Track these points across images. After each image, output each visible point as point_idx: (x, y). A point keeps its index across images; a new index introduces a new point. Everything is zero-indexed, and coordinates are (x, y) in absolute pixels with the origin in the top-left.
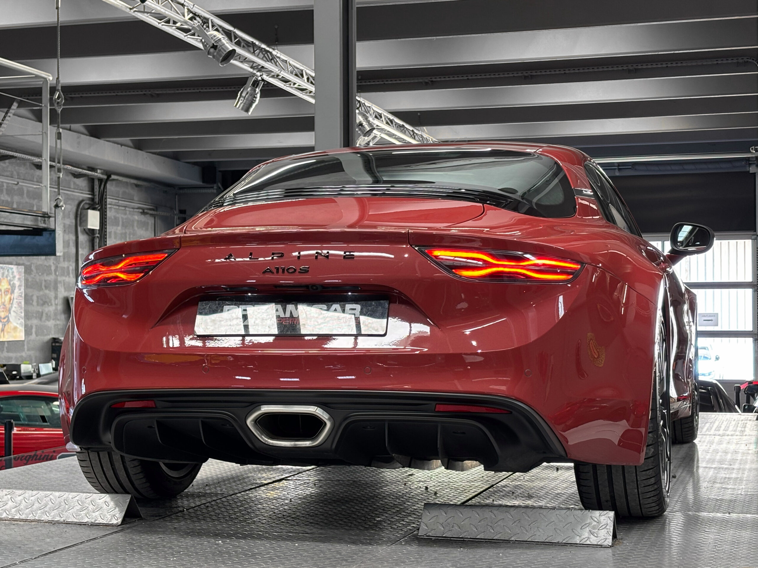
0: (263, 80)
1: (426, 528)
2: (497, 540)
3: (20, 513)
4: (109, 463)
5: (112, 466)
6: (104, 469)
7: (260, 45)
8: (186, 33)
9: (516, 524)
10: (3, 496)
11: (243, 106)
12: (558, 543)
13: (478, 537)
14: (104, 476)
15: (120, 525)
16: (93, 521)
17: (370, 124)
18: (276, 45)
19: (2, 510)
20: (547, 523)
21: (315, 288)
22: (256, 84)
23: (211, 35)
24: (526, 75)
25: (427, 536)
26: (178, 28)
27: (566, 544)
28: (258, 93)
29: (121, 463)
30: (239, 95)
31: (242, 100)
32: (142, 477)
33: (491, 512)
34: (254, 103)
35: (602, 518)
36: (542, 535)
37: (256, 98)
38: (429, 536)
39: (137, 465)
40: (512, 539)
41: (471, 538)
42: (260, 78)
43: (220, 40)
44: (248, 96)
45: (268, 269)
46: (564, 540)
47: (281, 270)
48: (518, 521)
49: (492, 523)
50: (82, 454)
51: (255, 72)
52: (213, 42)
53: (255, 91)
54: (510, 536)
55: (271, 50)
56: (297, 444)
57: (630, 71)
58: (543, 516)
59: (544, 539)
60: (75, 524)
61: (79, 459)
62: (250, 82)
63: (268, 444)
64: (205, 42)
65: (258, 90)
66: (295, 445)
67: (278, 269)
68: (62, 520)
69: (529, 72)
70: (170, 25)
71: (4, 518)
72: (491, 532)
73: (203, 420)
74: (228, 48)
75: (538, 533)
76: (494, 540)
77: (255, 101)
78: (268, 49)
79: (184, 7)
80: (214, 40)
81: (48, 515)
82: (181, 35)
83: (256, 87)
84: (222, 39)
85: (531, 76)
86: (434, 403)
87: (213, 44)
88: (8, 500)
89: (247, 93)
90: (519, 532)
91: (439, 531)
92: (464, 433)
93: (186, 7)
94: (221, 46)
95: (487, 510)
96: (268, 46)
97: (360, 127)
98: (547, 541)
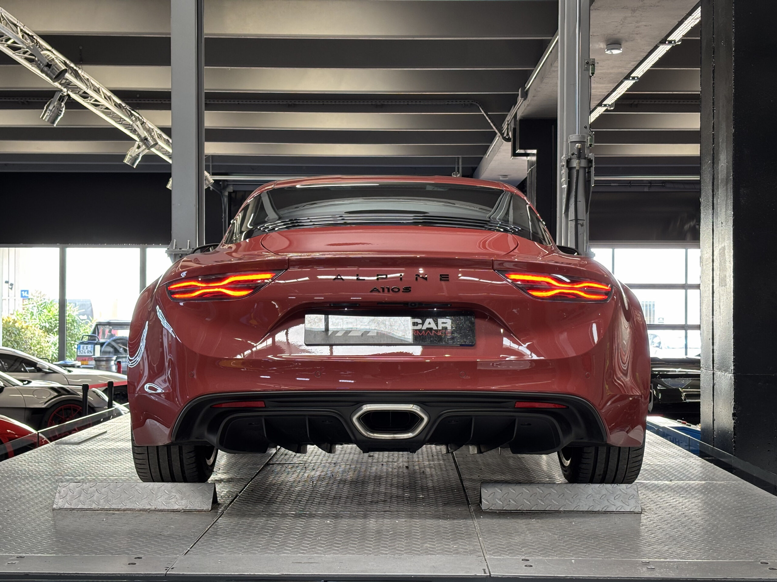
0: (68, 95)
1: (487, 503)
2: (549, 511)
3: (110, 503)
4: (167, 455)
5: (168, 457)
6: (160, 460)
7: (69, 64)
8: (14, 51)
9: (561, 497)
10: (88, 488)
11: (50, 118)
12: (599, 511)
13: (533, 509)
14: (158, 467)
15: (211, 510)
16: (184, 507)
17: (154, 140)
18: (81, 64)
19: (90, 501)
20: (586, 496)
21: (413, 305)
22: (61, 99)
23: (45, 54)
24: (290, 103)
25: (490, 510)
26: (9, 46)
27: (606, 512)
28: (63, 107)
29: (178, 455)
30: (45, 107)
31: (48, 113)
32: (194, 466)
33: (538, 488)
34: (59, 116)
35: (629, 491)
36: (584, 505)
37: (61, 111)
38: (492, 510)
39: (193, 456)
40: (561, 509)
41: (527, 510)
42: (65, 94)
43: (53, 59)
44: (55, 110)
45: (375, 288)
46: (603, 509)
47: (386, 290)
48: (562, 495)
49: (541, 497)
50: (141, 448)
51: (62, 88)
52: (47, 61)
53: (61, 105)
54: (559, 507)
55: (77, 69)
56: (396, 437)
57: (377, 106)
58: (581, 490)
59: (587, 508)
60: (168, 511)
61: (137, 452)
62: (57, 96)
63: (370, 437)
64: (39, 60)
65: (63, 104)
66: (394, 437)
67: (383, 289)
68: (153, 508)
69: (293, 101)
70: (3, 42)
71: (95, 508)
72: (542, 504)
73: (310, 417)
74: (61, 68)
75: (581, 504)
76: (546, 511)
77: (61, 114)
78: (75, 68)
79: (17, 28)
80: (48, 59)
81: (138, 504)
82: (9, 52)
83: (62, 102)
84: (55, 59)
85: (294, 104)
86: (514, 401)
87: (48, 63)
88: (94, 492)
89: (54, 107)
90: (565, 504)
91: (499, 505)
92: (529, 424)
93: (18, 28)
94: (54, 65)
95: (534, 486)
96: (76, 64)
97: (146, 141)
98: (589, 510)
